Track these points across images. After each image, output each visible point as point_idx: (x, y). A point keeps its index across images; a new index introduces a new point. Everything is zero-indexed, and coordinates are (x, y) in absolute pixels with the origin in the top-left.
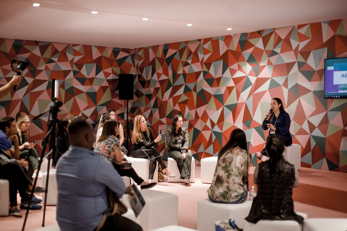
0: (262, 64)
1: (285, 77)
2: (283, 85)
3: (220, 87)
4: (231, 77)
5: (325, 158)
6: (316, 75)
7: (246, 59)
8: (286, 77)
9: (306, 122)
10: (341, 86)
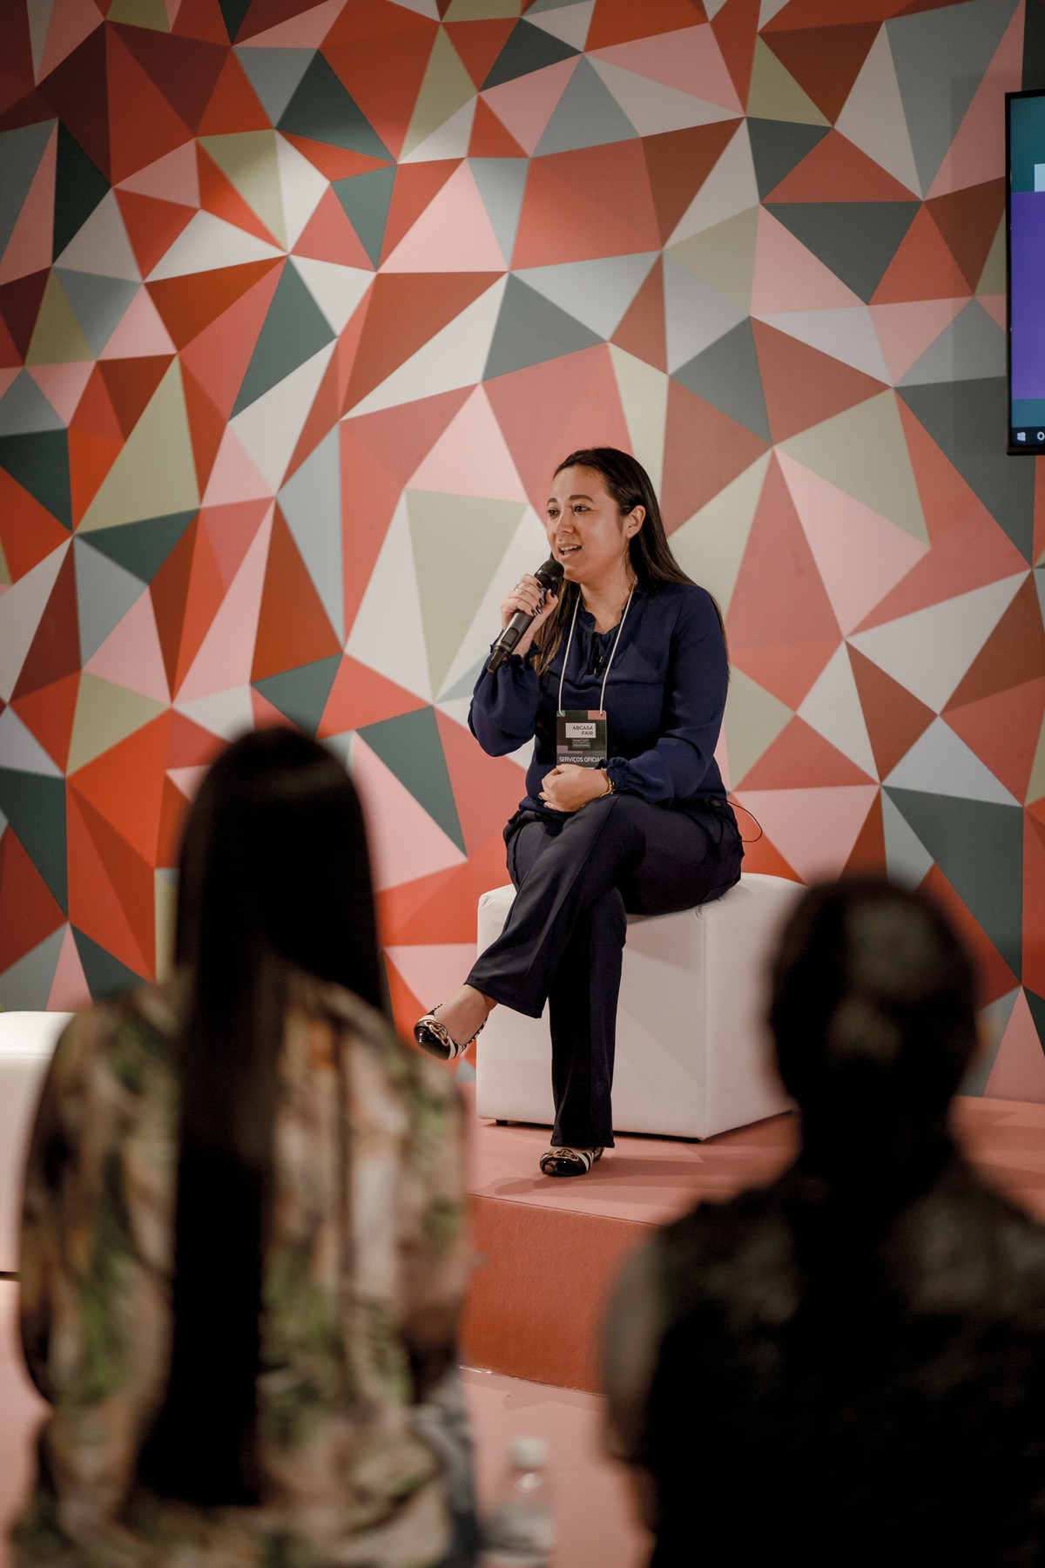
0: (416, 152)
1: (640, 264)
2: (621, 338)
3: (32, 367)
4: (134, 275)
5: (1020, 992)
7: (275, 113)
8: (645, 261)
9: (839, 666)
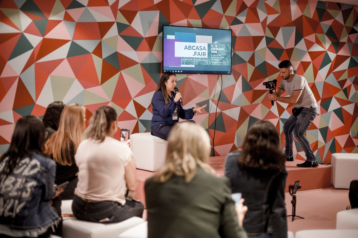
0: (52, 18)
1: (97, 42)
2: (94, 52)
6: (145, 44)
7: (19, 6)
10: (184, 59)
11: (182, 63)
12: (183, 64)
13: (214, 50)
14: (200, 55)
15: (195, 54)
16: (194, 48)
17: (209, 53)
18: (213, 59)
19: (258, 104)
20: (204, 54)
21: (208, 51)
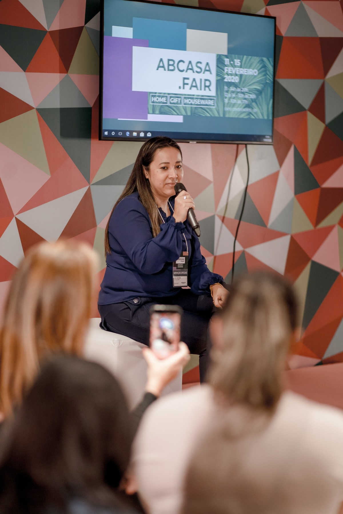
10: (155, 99)
11: (151, 111)
12: (154, 113)
13: (231, 75)
14: (196, 86)
15: (184, 84)
16: (182, 66)
17: (220, 83)
18: (230, 98)
19: (330, 229)
20: (208, 83)
21: (217, 75)
